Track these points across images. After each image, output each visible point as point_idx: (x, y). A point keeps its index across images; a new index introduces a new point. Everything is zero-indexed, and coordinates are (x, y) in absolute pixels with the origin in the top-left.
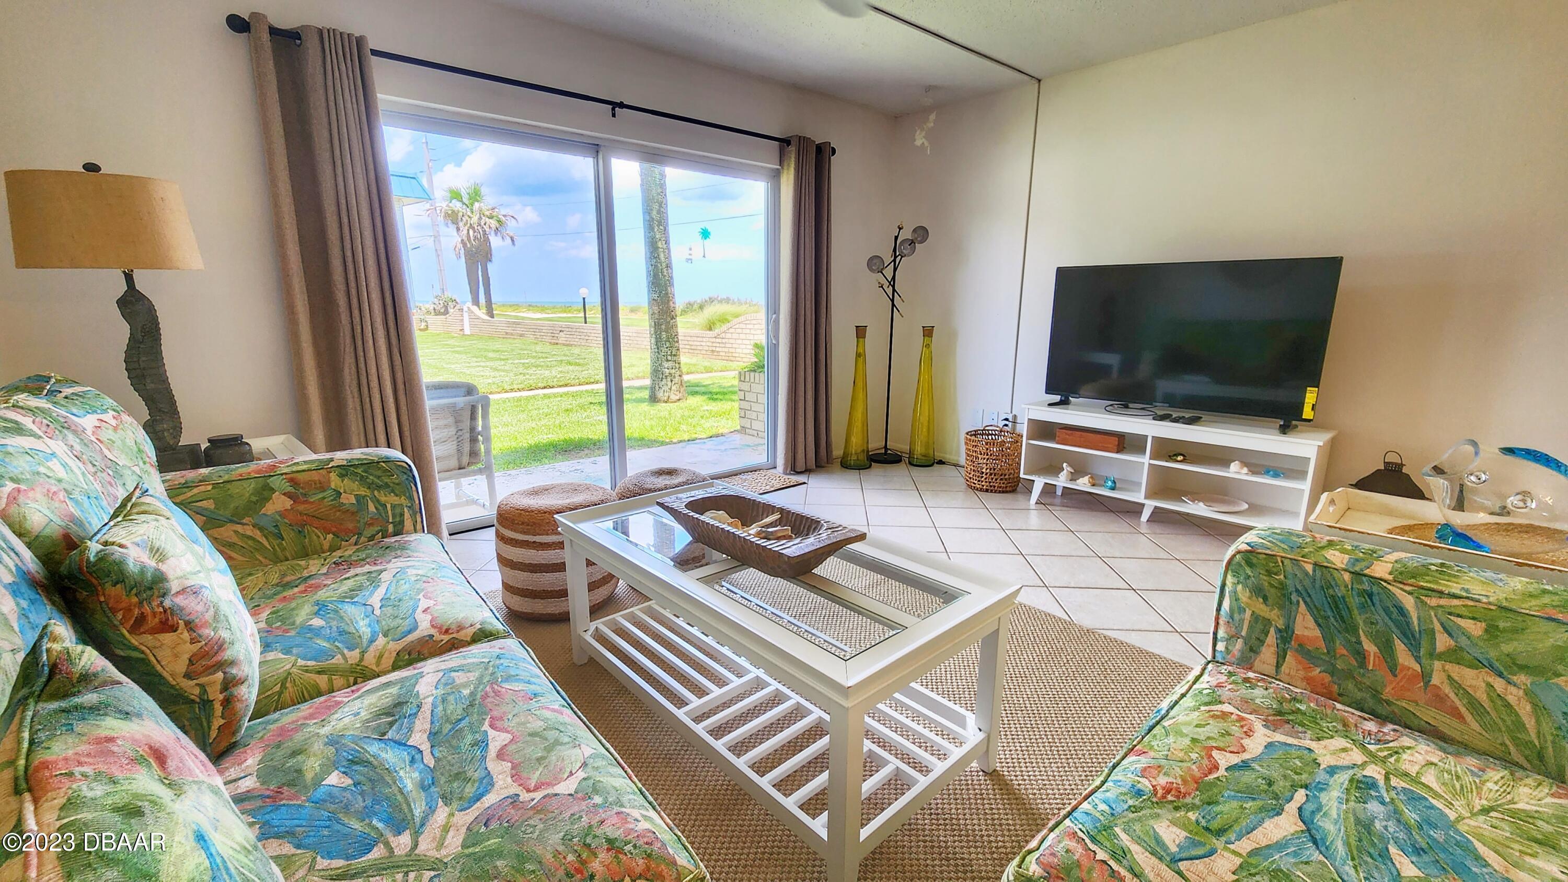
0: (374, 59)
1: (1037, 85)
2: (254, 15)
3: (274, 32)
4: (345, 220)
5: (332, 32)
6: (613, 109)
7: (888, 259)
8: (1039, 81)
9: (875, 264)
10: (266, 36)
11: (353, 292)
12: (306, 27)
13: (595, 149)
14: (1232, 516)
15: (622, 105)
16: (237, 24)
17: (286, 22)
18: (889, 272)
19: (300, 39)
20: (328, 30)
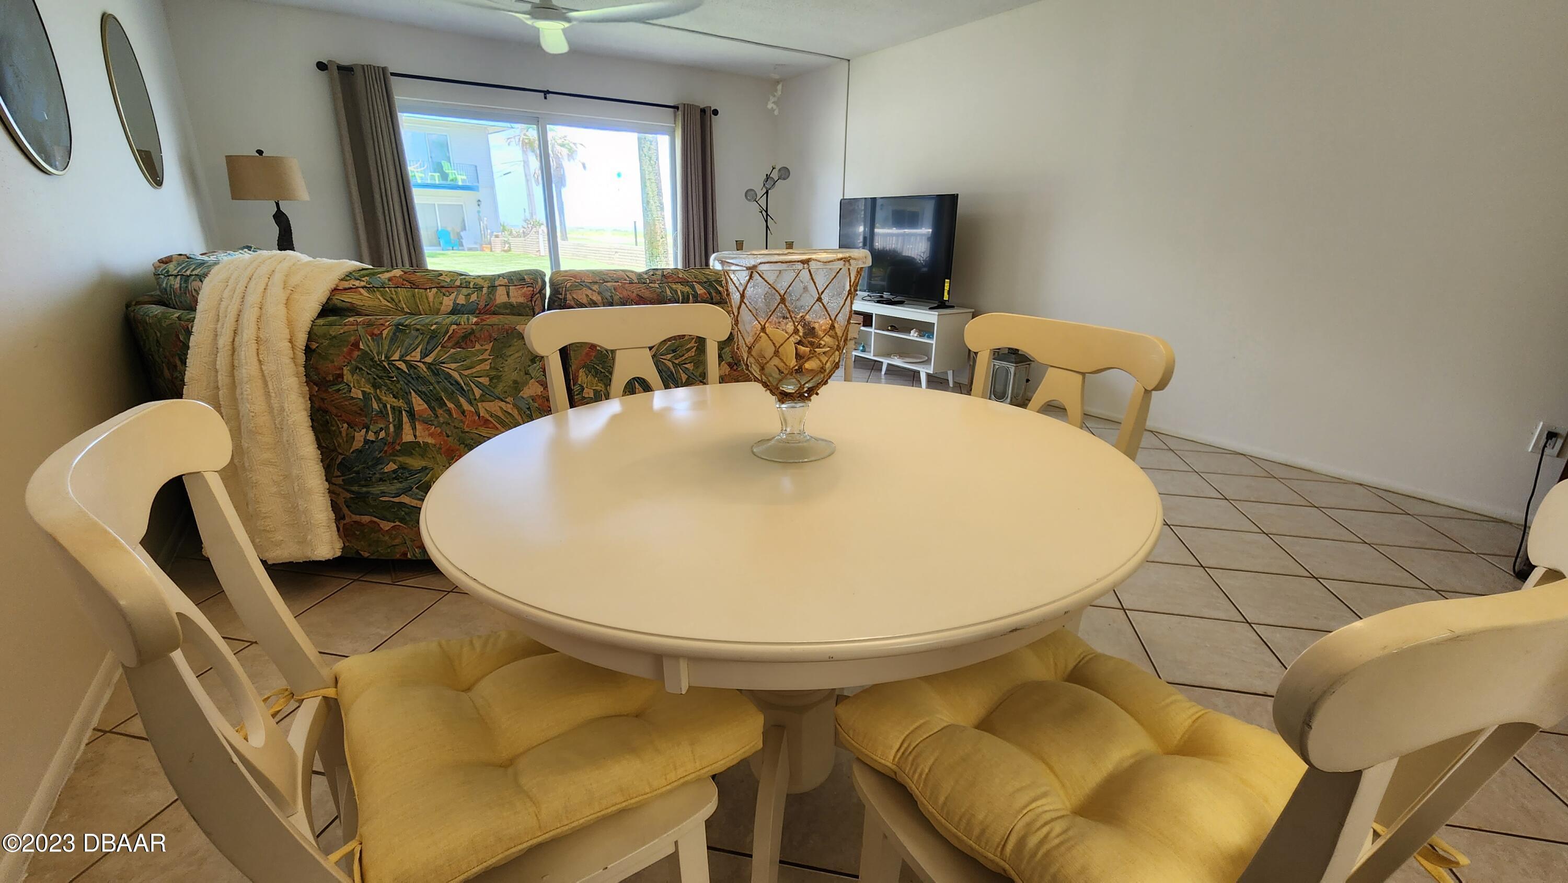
0: (392, 78)
1: (847, 63)
2: (330, 61)
3: (340, 68)
4: (381, 172)
5: (369, 66)
6: (545, 94)
7: (760, 192)
8: (849, 60)
9: (750, 195)
10: (336, 72)
11: (387, 212)
12: (356, 65)
13: (535, 120)
14: (916, 365)
15: (548, 92)
16: (321, 66)
17: (345, 62)
18: (763, 202)
19: (353, 71)
20: (367, 66)
